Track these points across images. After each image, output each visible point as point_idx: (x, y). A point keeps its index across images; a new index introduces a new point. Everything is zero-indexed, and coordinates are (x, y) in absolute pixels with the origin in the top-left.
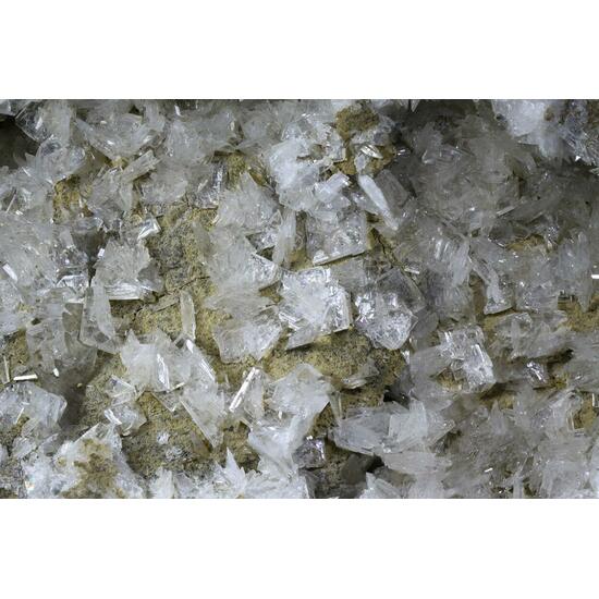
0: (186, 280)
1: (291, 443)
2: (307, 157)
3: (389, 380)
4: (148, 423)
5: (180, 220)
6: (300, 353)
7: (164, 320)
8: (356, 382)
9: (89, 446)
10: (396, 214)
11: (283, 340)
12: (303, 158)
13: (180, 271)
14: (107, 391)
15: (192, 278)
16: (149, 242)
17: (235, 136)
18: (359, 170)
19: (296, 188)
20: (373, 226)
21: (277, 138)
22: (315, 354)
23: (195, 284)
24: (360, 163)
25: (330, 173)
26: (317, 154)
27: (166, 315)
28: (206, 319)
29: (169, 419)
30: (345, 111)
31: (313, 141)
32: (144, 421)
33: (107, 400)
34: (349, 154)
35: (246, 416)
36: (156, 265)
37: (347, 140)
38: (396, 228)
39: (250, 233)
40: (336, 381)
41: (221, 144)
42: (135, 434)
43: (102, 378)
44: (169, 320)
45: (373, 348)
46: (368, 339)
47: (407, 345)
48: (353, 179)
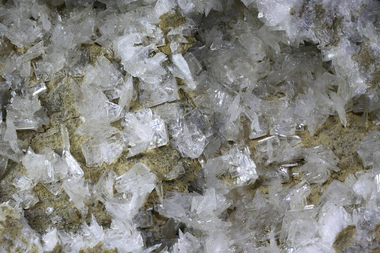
0: (63, 119)
1: (132, 210)
2: (141, 44)
3: (191, 177)
4: (40, 203)
5: (60, 84)
6: (136, 160)
7: (50, 142)
8: (172, 176)
9: (5, 211)
10: (195, 79)
11: (125, 153)
12: (138, 45)
13: (59, 114)
14: (14, 184)
15: (68, 118)
16: (40, 97)
17: (94, 34)
18: (173, 51)
19: (135, 61)
20: (181, 87)
21: (121, 34)
22: (146, 160)
23: (69, 121)
24: (174, 46)
25: (155, 53)
26: (146, 42)
27: (51, 139)
28: (77, 141)
29: (53, 200)
30: (165, 15)
31: (144, 34)
32: (38, 201)
33: (13, 189)
34: (167, 42)
35: (103, 196)
36: (45, 110)
37: (166, 33)
38: (195, 87)
39: (105, 89)
40: (159, 176)
41: (86, 39)
42: (32, 208)
43: (10, 177)
44: (53, 142)
45: (181, 158)
46: (178, 152)
47: (202, 156)
48: (169, 56)
